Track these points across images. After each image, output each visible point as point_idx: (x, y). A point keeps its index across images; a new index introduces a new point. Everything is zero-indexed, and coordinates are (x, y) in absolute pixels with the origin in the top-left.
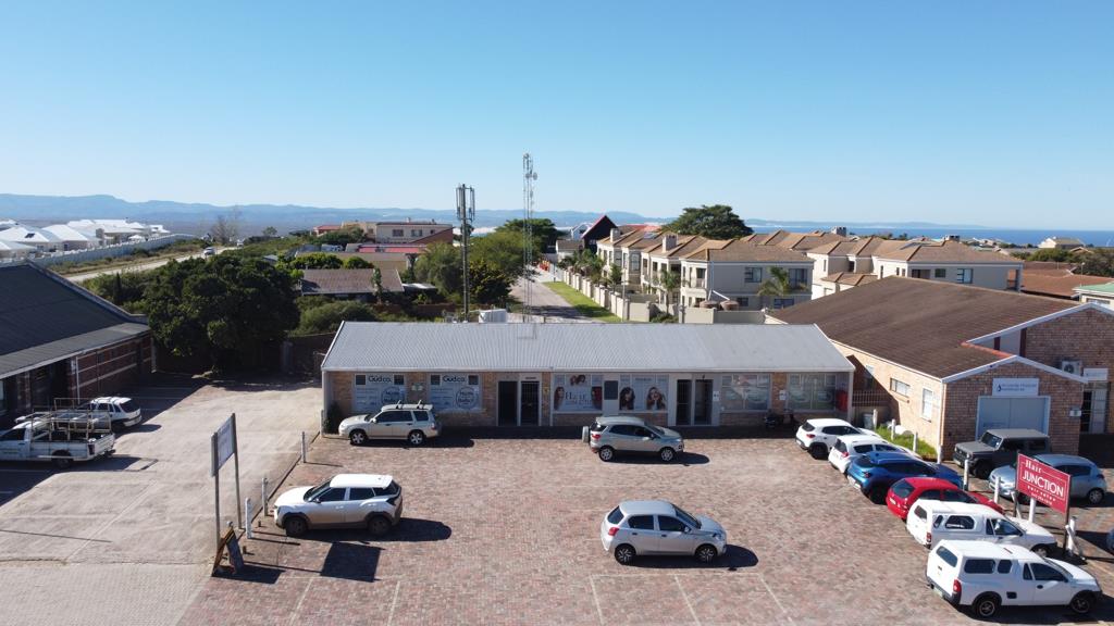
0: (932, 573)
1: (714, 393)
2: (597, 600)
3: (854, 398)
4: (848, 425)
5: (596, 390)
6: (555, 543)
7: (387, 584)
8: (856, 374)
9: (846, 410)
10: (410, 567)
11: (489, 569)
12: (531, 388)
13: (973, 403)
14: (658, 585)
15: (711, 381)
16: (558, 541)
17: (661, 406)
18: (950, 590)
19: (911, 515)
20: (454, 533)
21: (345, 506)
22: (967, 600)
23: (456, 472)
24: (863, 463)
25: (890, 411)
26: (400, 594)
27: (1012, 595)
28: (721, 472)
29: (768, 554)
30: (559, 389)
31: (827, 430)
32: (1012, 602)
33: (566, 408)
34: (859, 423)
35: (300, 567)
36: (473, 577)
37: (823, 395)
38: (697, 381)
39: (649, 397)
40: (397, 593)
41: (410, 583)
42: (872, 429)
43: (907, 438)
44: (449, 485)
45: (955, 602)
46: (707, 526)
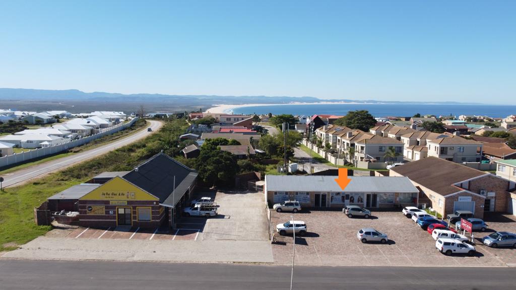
0: (437, 246)
1: (377, 198)
2: (360, 250)
3: (419, 200)
4: (417, 208)
5: (343, 197)
7: (311, 246)
8: (420, 193)
9: (416, 204)
10: (314, 242)
11: (333, 243)
12: (324, 196)
13: (453, 203)
15: (376, 195)
17: (362, 202)
18: (441, 249)
19: (433, 233)
20: (319, 235)
21: (294, 228)
22: (444, 251)
24: (421, 220)
25: (429, 204)
27: (455, 250)
28: (382, 221)
29: (398, 241)
30: (332, 197)
31: (411, 210)
32: (455, 252)
33: (334, 202)
34: (420, 208)
37: (410, 199)
38: (373, 195)
39: (358, 199)
42: (424, 209)
43: (434, 213)
45: (442, 252)
46: (383, 235)
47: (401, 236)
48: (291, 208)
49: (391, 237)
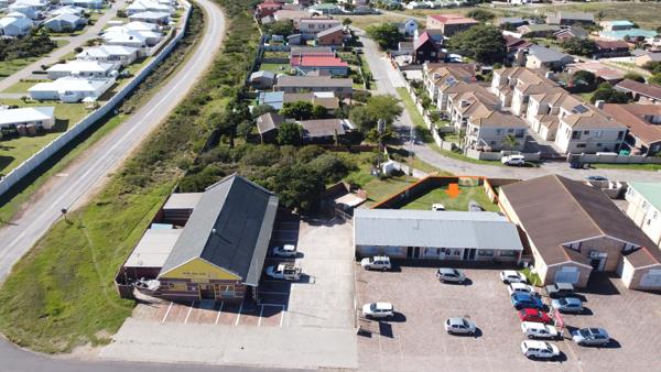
3: (522, 257)
7: (397, 339)
9: (518, 259)
12: (417, 248)
17: (459, 254)
20: (407, 319)
25: (532, 261)
29: (485, 331)
30: (426, 249)
33: (428, 254)
37: (512, 253)
38: (471, 249)
39: (455, 252)
40: (400, 342)
47: (490, 321)
48: (381, 266)
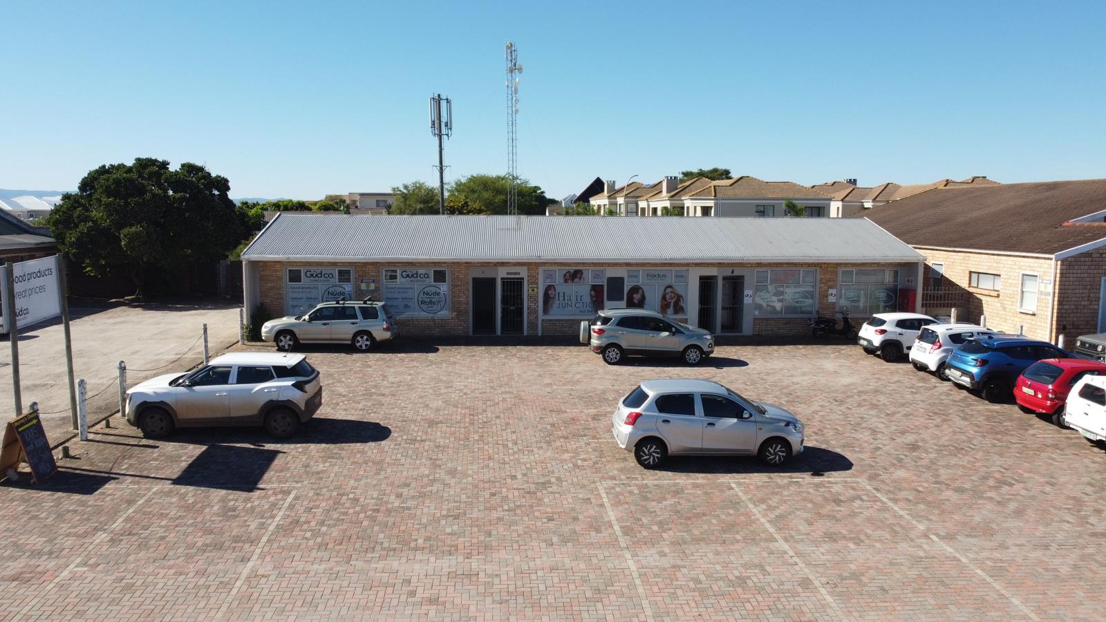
1: (746, 292)
2: (610, 513)
3: (925, 297)
5: (597, 290)
6: (544, 446)
7: (275, 494)
10: (318, 473)
11: (440, 474)
12: (514, 287)
14: (706, 493)
15: (741, 278)
16: (549, 443)
19: (1074, 398)
20: (394, 435)
21: (230, 391)
23: (410, 375)
24: (968, 352)
25: (969, 313)
26: (291, 507)
28: (768, 374)
29: (864, 456)
30: (549, 288)
31: (901, 324)
33: (558, 313)
35: (145, 473)
36: (413, 485)
37: (882, 295)
38: (725, 278)
39: (664, 298)
40: (286, 505)
41: (311, 494)
44: (398, 387)
46: (771, 412)
47: (874, 432)
48: (344, 329)
49: (819, 432)
